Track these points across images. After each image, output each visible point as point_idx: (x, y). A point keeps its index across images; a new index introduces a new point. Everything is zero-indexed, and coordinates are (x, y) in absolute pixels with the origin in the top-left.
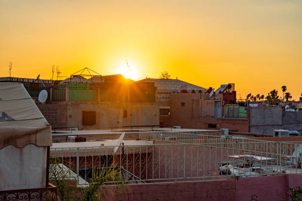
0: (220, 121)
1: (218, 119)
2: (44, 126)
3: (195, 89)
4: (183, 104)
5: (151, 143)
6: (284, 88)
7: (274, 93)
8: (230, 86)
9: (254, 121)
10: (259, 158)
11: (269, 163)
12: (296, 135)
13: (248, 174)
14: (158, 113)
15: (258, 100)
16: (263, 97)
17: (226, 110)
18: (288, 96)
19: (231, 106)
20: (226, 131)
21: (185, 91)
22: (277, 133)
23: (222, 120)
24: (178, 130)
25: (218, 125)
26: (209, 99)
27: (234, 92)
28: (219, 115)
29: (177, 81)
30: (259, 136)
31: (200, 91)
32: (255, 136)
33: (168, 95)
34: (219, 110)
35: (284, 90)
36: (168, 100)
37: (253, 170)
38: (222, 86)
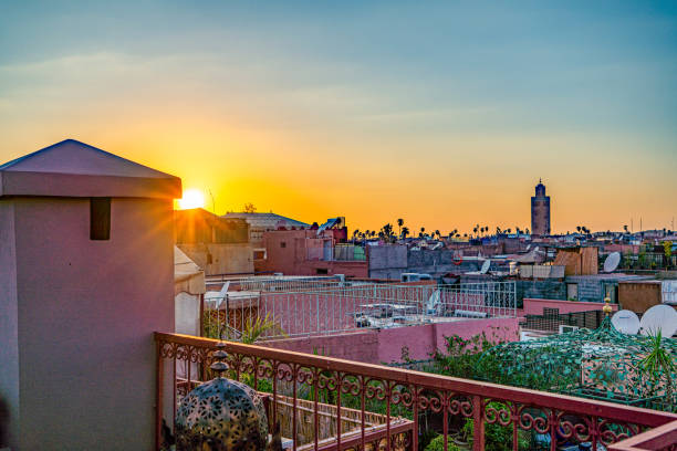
0: (331, 266)
1: (329, 263)
2: (195, 272)
3: (296, 225)
4: (284, 245)
5: (256, 294)
6: (401, 222)
7: (388, 228)
8: (339, 221)
9: (374, 264)
10: (397, 307)
11: (408, 312)
12: (428, 279)
13: (390, 324)
14: (252, 257)
15: (367, 237)
16: (373, 233)
17: (338, 252)
18: (405, 231)
19: (345, 246)
20: (342, 276)
21: (283, 229)
22: (405, 278)
23: (335, 263)
24: (280, 277)
25: (329, 271)
26: (315, 237)
27: (345, 229)
28: (330, 258)
29: (271, 215)
30: (383, 282)
31: (302, 228)
32: (378, 282)
33: (260, 234)
34: (330, 251)
35: (400, 224)
36: (261, 240)
37: (395, 320)
38: (329, 221)
